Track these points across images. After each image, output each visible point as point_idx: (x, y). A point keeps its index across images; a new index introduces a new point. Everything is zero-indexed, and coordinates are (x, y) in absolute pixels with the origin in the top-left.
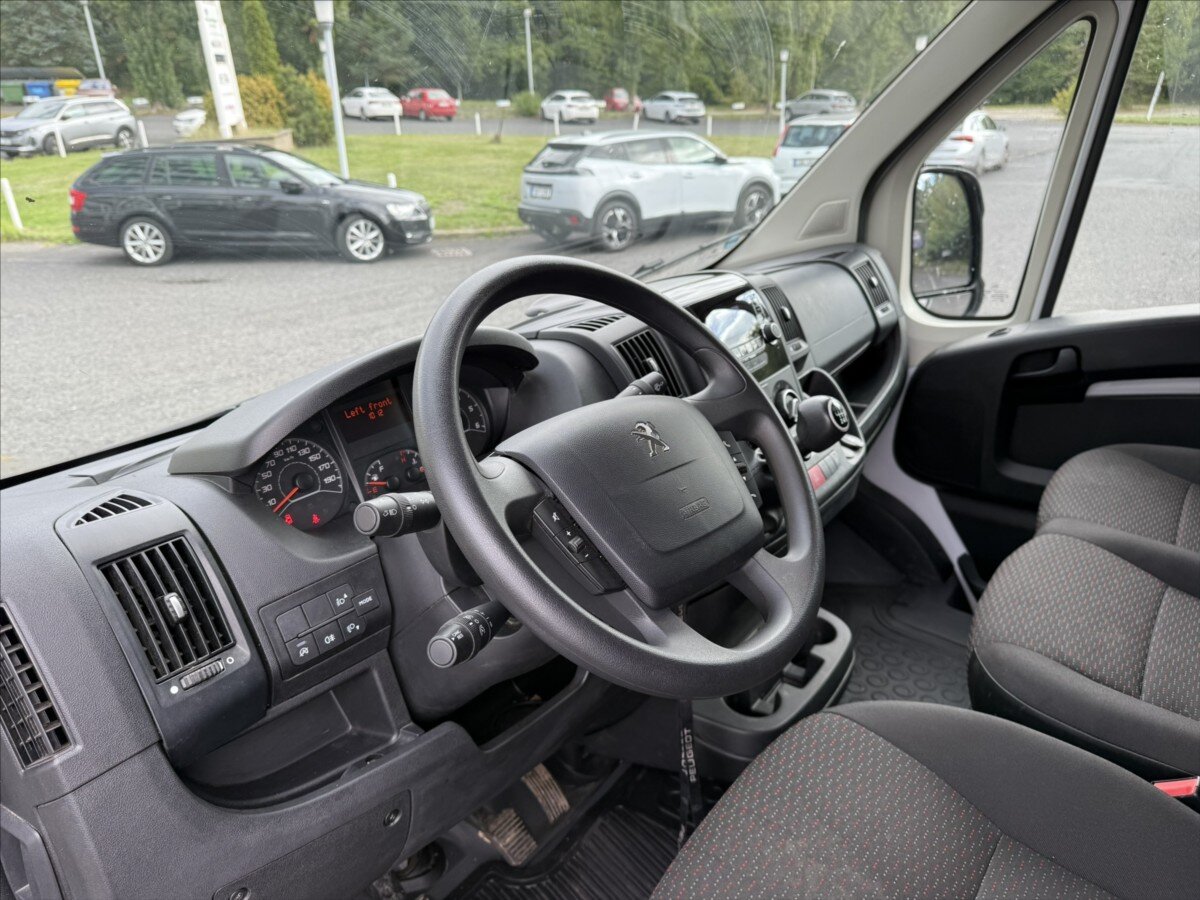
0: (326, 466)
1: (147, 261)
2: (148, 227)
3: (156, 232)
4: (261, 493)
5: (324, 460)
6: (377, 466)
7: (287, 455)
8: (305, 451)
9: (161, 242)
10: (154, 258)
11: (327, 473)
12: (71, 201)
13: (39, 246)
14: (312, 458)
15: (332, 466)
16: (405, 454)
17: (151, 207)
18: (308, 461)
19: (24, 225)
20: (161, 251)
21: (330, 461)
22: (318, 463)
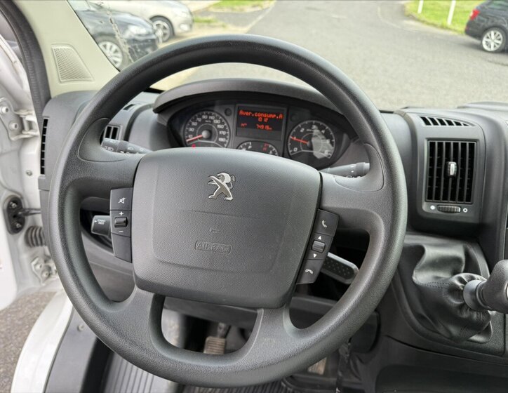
0: (224, 133)
1: (489, 49)
2: (498, 33)
3: (501, 36)
4: (188, 131)
5: (224, 129)
6: (248, 145)
7: (208, 119)
8: (217, 121)
9: (500, 42)
10: (493, 49)
11: (222, 136)
12: (471, 14)
13: (451, 33)
14: (219, 126)
15: (227, 134)
16: (268, 147)
17: (505, 23)
18: (216, 127)
19: (452, 22)
20: (498, 47)
21: (227, 131)
22: (221, 129)
